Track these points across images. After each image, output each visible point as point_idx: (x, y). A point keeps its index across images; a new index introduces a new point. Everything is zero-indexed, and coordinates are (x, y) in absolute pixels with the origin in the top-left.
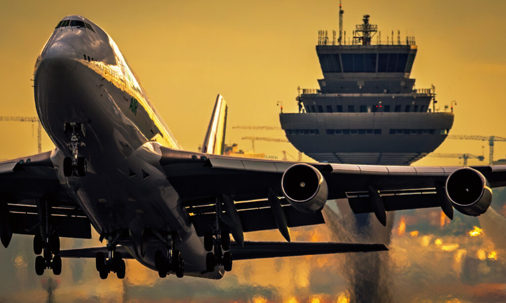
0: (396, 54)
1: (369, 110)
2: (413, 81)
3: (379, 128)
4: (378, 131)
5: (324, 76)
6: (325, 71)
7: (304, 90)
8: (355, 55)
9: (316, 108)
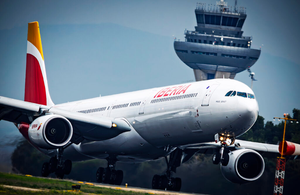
0: (232, 17)
1: (214, 43)
2: (242, 32)
3: (216, 53)
4: (216, 54)
5: (198, 25)
6: (198, 23)
7: (187, 31)
8: (211, 16)
9: (193, 40)
